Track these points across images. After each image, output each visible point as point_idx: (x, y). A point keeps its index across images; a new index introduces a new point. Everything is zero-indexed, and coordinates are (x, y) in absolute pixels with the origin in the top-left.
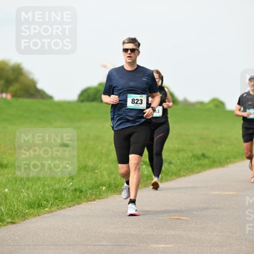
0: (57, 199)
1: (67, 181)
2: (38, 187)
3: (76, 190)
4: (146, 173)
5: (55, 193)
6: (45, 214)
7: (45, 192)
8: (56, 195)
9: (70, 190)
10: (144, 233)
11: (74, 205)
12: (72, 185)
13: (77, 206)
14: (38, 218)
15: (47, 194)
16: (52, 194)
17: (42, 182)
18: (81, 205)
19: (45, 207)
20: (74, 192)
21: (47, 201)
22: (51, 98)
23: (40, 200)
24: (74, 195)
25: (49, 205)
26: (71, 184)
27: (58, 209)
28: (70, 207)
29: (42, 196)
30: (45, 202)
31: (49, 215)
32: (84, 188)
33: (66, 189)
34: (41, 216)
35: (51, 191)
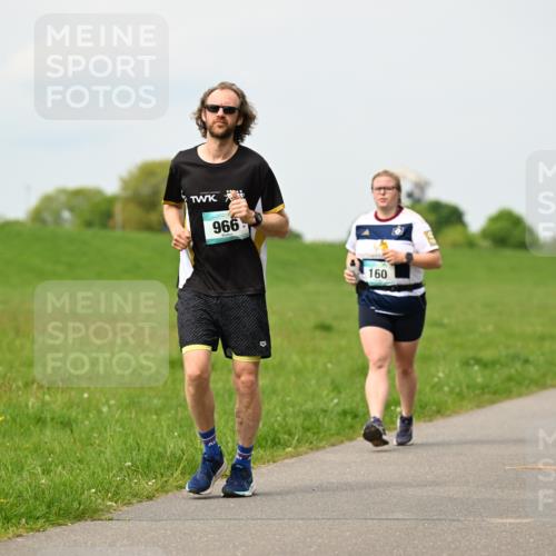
0: (308, 430)
1: (328, 395)
2: (272, 407)
3: (345, 413)
4: (479, 380)
5: (305, 419)
6: (286, 458)
7: (285, 416)
8: (307, 424)
9: (335, 412)
10: (475, 497)
11: (342, 442)
12: (337, 404)
13: (347, 444)
14: (272, 466)
15: (290, 420)
16: (299, 421)
17: (280, 398)
18: (354, 443)
19: (286, 445)
20: (342, 418)
21: (290, 434)
22: (297, 236)
23: (277, 432)
24: (342, 423)
25: (295, 442)
26: (336, 401)
27: (312, 449)
28: (333, 445)
29: (280, 425)
30: (286, 437)
31: (293, 460)
32: (360, 409)
33: (325, 411)
34: (278, 464)
35: (298, 416)
